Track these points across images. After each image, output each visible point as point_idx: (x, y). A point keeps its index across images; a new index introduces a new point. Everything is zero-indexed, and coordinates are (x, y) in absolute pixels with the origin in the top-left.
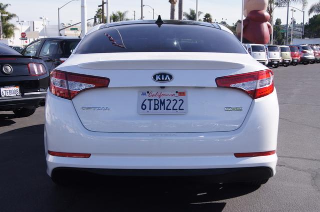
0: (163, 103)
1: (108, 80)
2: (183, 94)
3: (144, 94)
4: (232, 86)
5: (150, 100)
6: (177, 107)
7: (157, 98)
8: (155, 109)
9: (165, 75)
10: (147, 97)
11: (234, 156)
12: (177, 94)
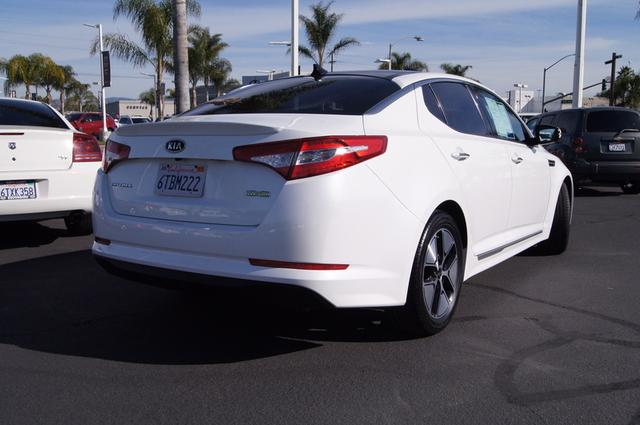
0: (179, 181)
1: (129, 148)
2: (201, 169)
3: (164, 168)
4: (252, 159)
5: (168, 176)
6: (191, 187)
7: (175, 174)
8: (170, 188)
9: (177, 142)
10: (166, 172)
11: (248, 263)
12: (195, 170)
